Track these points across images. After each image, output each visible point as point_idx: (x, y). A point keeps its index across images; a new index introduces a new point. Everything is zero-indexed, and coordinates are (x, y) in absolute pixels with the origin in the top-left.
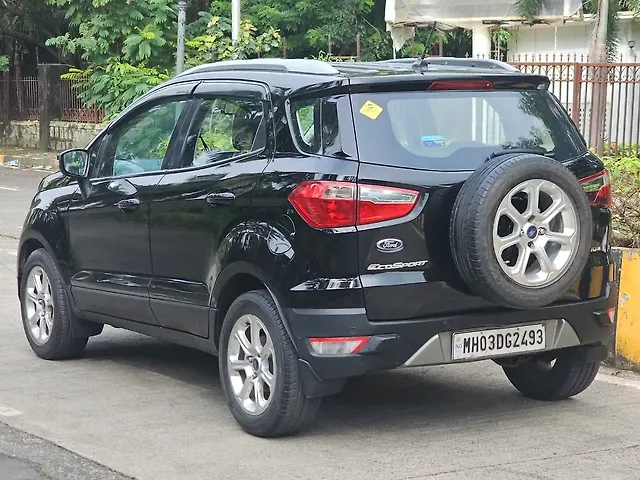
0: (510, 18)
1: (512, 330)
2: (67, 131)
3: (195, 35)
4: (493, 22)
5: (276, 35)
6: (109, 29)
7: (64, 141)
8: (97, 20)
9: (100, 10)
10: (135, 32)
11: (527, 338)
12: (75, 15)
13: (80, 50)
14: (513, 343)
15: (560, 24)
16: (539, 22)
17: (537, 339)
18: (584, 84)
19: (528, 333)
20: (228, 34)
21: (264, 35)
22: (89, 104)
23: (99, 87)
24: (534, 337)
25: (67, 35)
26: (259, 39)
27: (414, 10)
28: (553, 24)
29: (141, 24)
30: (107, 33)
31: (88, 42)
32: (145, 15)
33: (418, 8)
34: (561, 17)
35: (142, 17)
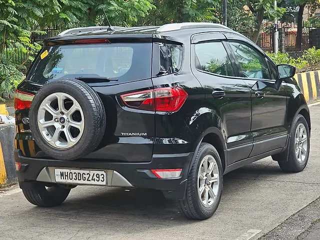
1: (86, 172)
11: (95, 177)
14: (87, 178)
17: (101, 179)
19: (95, 175)
24: (99, 178)
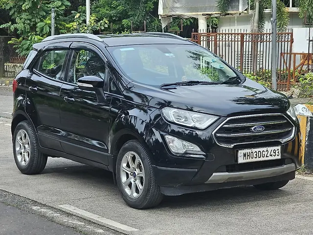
0: (215, 13)
2: (13, 67)
3: (70, 22)
4: (207, 15)
5: (106, 21)
6: (30, 20)
7: (11, 72)
8: (24, 16)
9: (25, 11)
10: (42, 21)
12: (14, 13)
13: (16, 29)
15: (238, 15)
16: (228, 14)
18: (245, 43)
20: (85, 21)
21: (101, 21)
22: (21, 55)
23: (25, 47)
25: (10, 23)
26: (99, 24)
27: (172, 10)
28: (235, 15)
29: (44, 17)
30: (29, 22)
31: (20, 26)
32: (46, 13)
33: (173, 8)
34: (238, 12)
35: (45, 14)
